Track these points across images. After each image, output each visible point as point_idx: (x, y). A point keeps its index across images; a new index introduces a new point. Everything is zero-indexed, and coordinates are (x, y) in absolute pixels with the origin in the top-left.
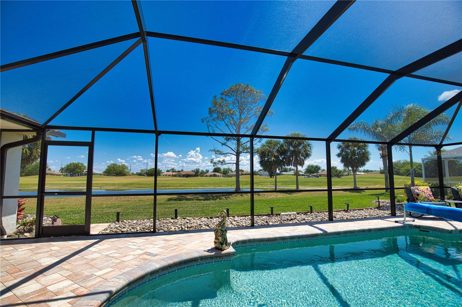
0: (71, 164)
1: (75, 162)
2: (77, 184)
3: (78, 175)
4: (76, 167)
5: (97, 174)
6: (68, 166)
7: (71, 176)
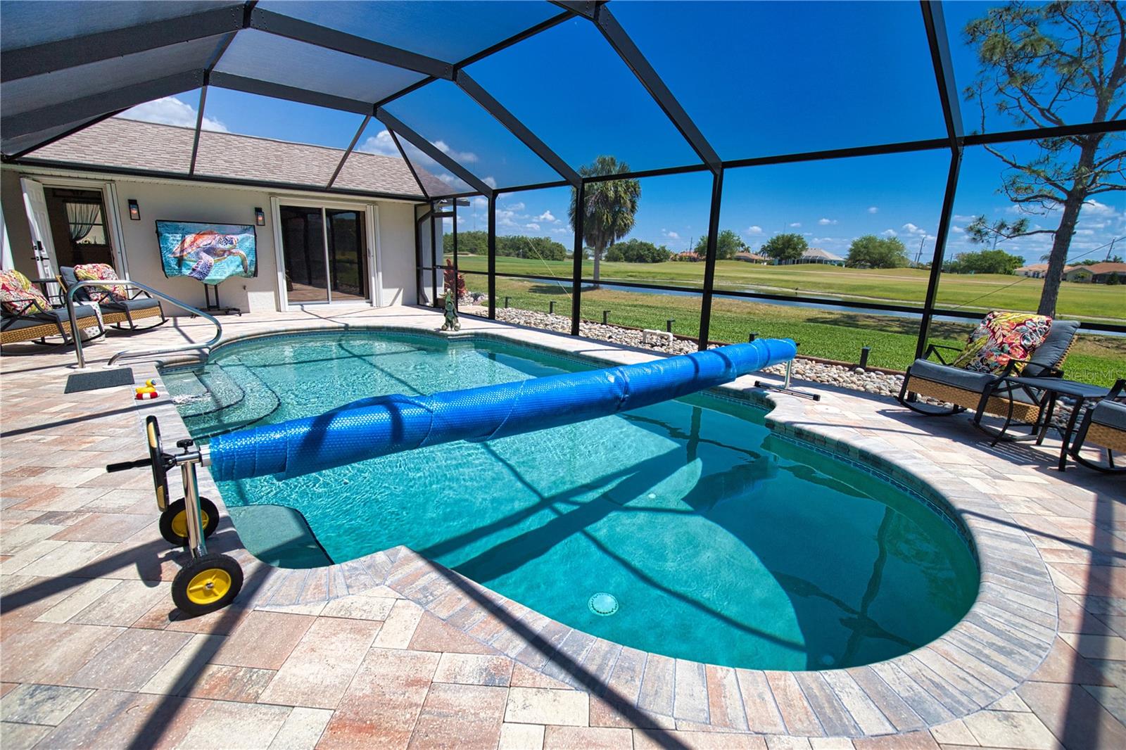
0: (778, 238)
1: (788, 233)
2: (762, 279)
3: (794, 263)
4: (787, 245)
5: (831, 261)
6: (773, 242)
7: (780, 263)
